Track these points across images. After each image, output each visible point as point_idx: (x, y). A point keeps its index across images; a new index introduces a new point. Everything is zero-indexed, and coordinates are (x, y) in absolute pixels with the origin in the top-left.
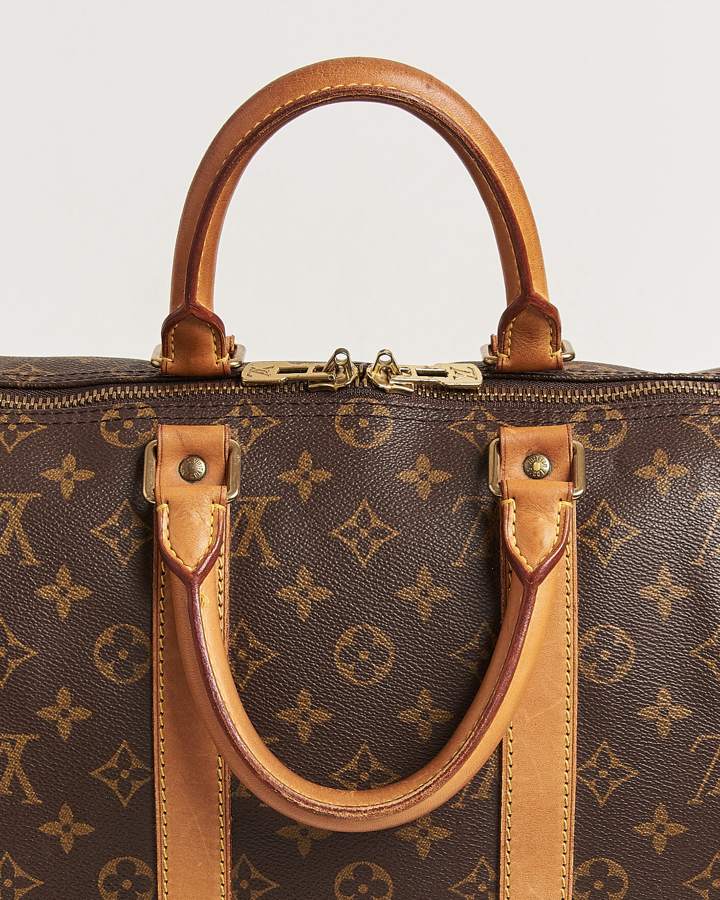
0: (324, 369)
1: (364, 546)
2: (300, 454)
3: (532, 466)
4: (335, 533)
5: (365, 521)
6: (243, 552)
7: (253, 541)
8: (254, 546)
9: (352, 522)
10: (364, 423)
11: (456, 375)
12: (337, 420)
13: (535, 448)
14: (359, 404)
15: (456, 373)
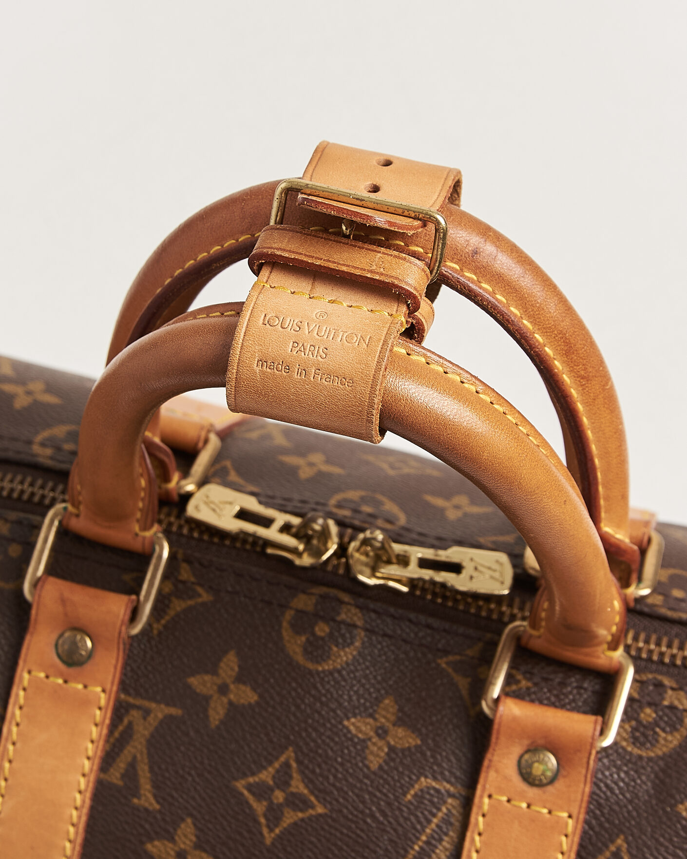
0: (294, 530)
1: (274, 815)
2: (225, 652)
3: (530, 766)
4: (240, 785)
5: (283, 779)
6: (115, 776)
7: (132, 765)
8: (131, 774)
9: (266, 776)
10: (322, 629)
11: (475, 574)
12: (289, 615)
13: (541, 742)
14: (323, 597)
15: (476, 569)
